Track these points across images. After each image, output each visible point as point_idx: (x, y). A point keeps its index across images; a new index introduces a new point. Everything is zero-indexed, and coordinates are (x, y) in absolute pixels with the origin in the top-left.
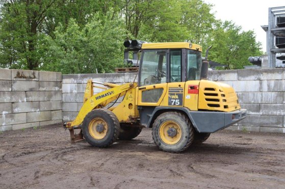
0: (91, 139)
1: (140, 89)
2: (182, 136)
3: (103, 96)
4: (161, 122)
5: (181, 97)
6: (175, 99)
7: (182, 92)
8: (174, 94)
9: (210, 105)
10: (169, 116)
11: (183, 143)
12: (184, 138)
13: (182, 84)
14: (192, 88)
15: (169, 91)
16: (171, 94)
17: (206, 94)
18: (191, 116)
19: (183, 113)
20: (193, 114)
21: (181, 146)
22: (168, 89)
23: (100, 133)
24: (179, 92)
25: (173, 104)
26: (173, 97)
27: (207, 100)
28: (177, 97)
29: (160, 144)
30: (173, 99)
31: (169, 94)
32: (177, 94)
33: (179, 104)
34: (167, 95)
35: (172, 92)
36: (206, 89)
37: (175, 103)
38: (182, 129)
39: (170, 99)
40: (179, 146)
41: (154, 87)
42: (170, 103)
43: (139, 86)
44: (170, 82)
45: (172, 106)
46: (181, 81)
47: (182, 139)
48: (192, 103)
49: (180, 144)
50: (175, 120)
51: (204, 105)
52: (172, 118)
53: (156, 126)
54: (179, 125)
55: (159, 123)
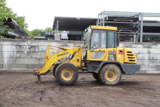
0: (63, 81)
1: (91, 51)
2: (118, 77)
3: (62, 55)
4: (106, 69)
5: (115, 56)
6: (112, 57)
7: (116, 53)
8: (111, 55)
9: (130, 60)
10: (111, 66)
11: (118, 80)
12: (119, 78)
14: (121, 51)
15: (108, 53)
16: (110, 55)
17: (128, 55)
18: (122, 66)
19: (118, 65)
20: (123, 65)
21: (117, 82)
22: (108, 52)
23: (66, 77)
24: (114, 53)
25: (111, 60)
26: (111, 56)
27: (129, 58)
28: (113, 56)
29: (105, 82)
30: (111, 57)
31: (108, 54)
32: (113, 55)
33: (114, 59)
34: (107, 55)
35: (110, 53)
36: (128, 52)
37: (112, 59)
38: (118, 73)
39: (109, 57)
40: (116, 82)
41: (100, 50)
42: (109, 59)
43: (90, 49)
44: (108, 48)
45: (110, 61)
46: (114, 48)
47: (117, 78)
48: (120, 59)
49: (117, 81)
50: (114, 69)
51: (127, 60)
52: (113, 67)
53: (103, 72)
54: (116, 71)
55: (105, 70)
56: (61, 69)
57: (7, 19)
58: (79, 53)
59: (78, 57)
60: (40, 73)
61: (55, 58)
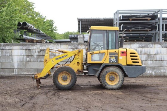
0: (60, 85)
1: (90, 53)
2: (119, 80)
3: (60, 58)
4: (107, 72)
5: (117, 58)
6: (113, 59)
7: (117, 55)
8: (112, 56)
9: (133, 62)
10: (112, 69)
11: (120, 84)
12: (121, 81)
13: (117, 50)
14: (123, 52)
15: (109, 55)
16: (111, 56)
17: (131, 56)
18: (124, 69)
19: (120, 67)
20: (126, 67)
21: (119, 86)
22: (108, 53)
23: (64, 81)
24: (115, 55)
25: (112, 62)
26: (112, 58)
27: (132, 59)
28: (114, 58)
29: (106, 85)
30: (112, 59)
31: (109, 56)
32: (114, 56)
33: (115, 62)
34: (108, 57)
35: (111, 55)
36: (131, 53)
37: (113, 61)
38: (119, 76)
39: (110, 59)
40: (118, 86)
41: (100, 52)
42: (110, 62)
44: (109, 49)
45: (111, 64)
46: (116, 49)
47: (119, 82)
48: (123, 61)
49: (118, 85)
50: (115, 71)
51: (130, 62)
52: (114, 70)
53: (104, 75)
54: (118, 74)
55: (105, 73)
56: (58, 73)
57: (22, 23)
58: (79, 56)
59: (78, 59)
60: (38, 77)
61: (53, 61)
